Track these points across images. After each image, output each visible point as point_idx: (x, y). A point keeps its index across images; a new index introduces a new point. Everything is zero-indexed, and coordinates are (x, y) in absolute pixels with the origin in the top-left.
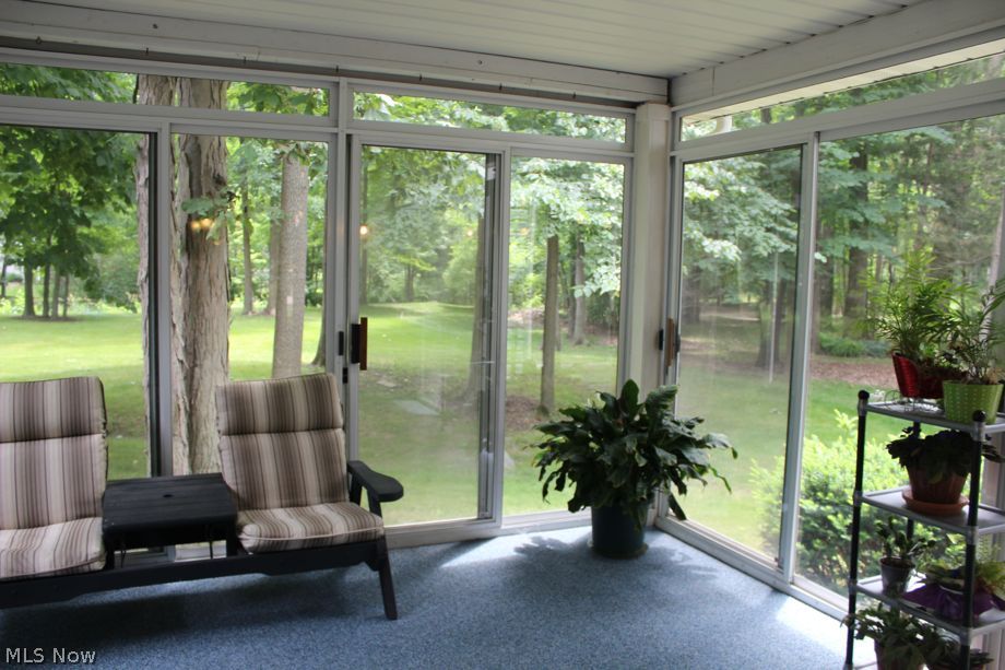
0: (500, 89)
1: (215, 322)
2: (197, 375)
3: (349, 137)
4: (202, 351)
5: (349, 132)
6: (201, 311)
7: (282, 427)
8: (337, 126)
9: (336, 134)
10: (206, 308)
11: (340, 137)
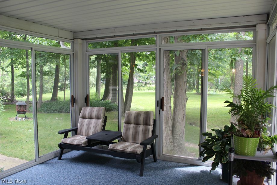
0: (201, 29)
1: (181, 97)
2: (176, 110)
3: (160, 49)
4: (177, 104)
5: (160, 48)
6: (177, 94)
7: (137, 123)
8: (157, 47)
9: (156, 49)
10: (179, 93)
11: (157, 49)
